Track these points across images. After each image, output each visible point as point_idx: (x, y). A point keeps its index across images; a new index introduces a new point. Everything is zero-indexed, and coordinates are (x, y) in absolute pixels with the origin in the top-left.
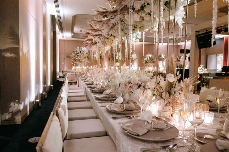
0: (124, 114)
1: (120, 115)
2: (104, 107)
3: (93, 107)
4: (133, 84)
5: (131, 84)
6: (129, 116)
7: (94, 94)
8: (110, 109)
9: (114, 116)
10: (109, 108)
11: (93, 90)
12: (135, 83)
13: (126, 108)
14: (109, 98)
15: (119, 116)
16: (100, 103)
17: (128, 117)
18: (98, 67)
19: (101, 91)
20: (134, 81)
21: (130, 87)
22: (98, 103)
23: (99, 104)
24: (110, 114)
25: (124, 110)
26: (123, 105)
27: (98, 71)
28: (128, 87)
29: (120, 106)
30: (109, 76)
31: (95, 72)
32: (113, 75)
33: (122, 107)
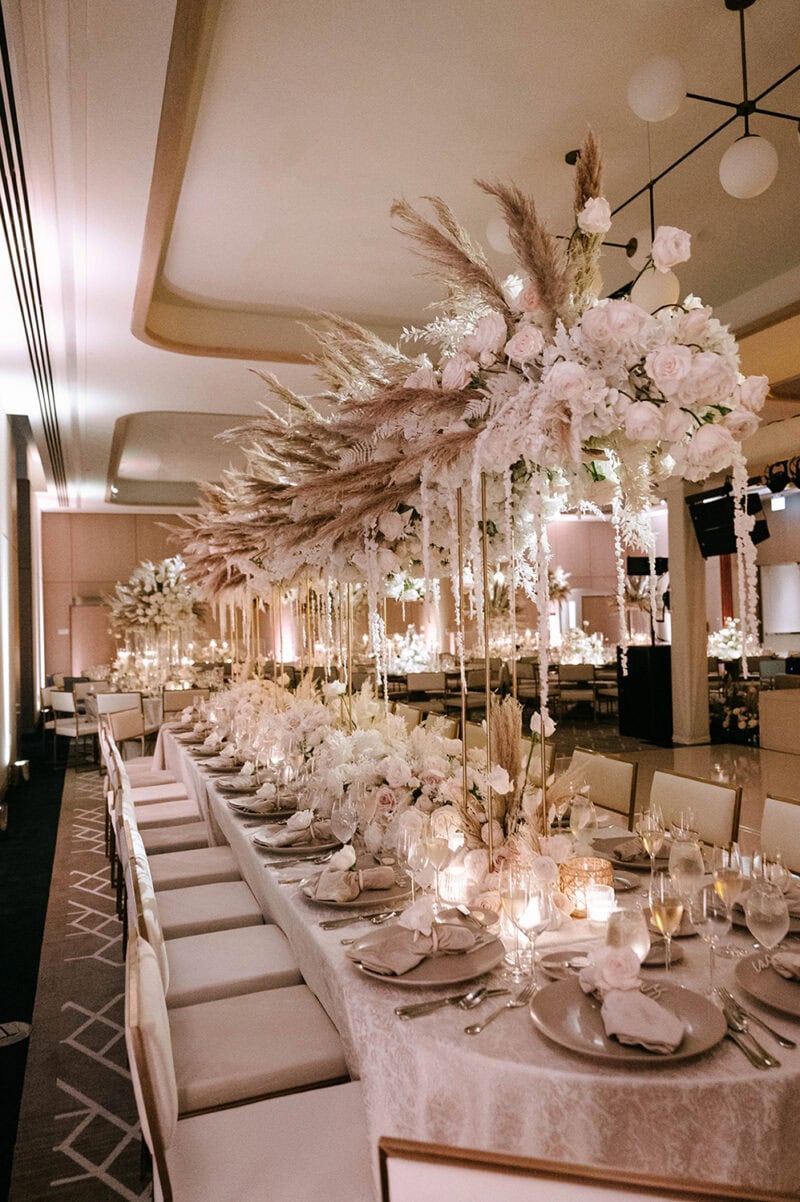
0: (362, 908)
1: (345, 913)
2: (292, 886)
3: (246, 875)
4: (393, 789)
5: (385, 790)
6: (377, 912)
7: (249, 826)
8: (315, 893)
9: (329, 916)
10: (309, 891)
11: (242, 809)
12: (398, 785)
13: (367, 883)
14: (310, 842)
15: (342, 916)
16: (276, 866)
17: (370, 918)
18: (251, 678)
19: (276, 806)
20: (396, 776)
21: (384, 800)
22: (269, 869)
23: (274, 873)
24: (314, 912)
25: (361, 891)
26: (355, 873)
27: (256, 698)
28: (377, 802)
29: (347, 880)
30: (304, 733)
31: (243, 704)
32: (320, 729)
33: (353, 881)
